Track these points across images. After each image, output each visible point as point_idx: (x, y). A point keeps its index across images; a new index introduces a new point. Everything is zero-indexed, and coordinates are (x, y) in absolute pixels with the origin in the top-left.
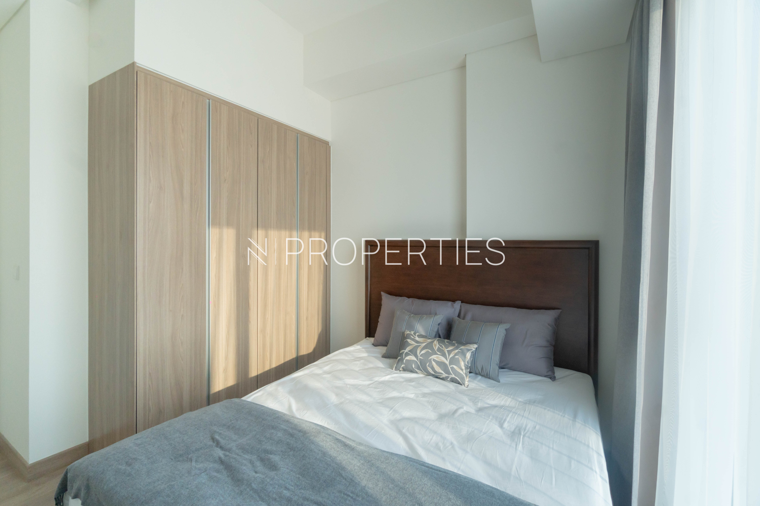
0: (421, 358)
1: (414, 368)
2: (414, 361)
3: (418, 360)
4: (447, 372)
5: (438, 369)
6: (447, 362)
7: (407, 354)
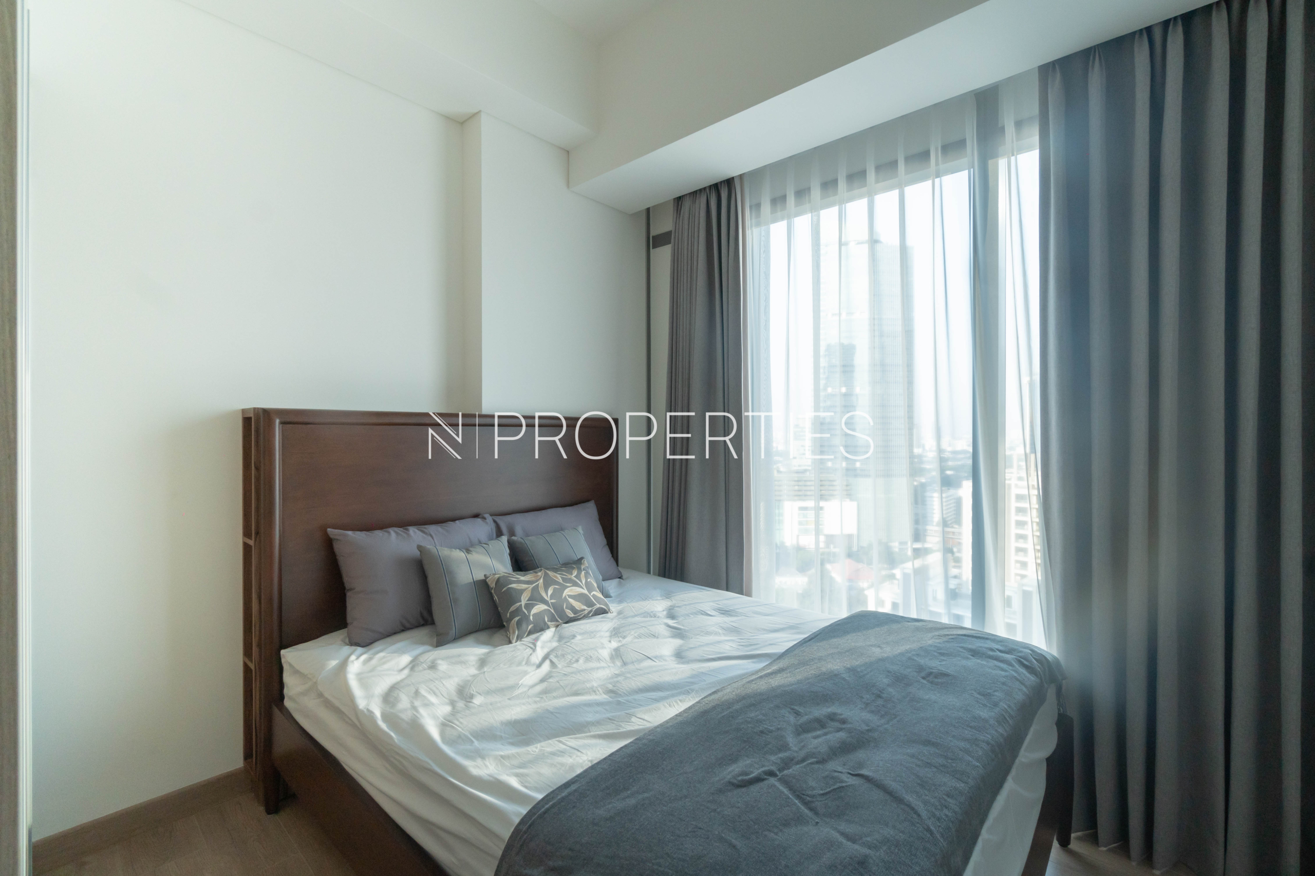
0: (553, 601)
1: (548, 621)
2: (545, 610)
3: (549, 606)
4: (590, 604)
5: (578, 605)
6: (585, 591)
7: (529, 607)
